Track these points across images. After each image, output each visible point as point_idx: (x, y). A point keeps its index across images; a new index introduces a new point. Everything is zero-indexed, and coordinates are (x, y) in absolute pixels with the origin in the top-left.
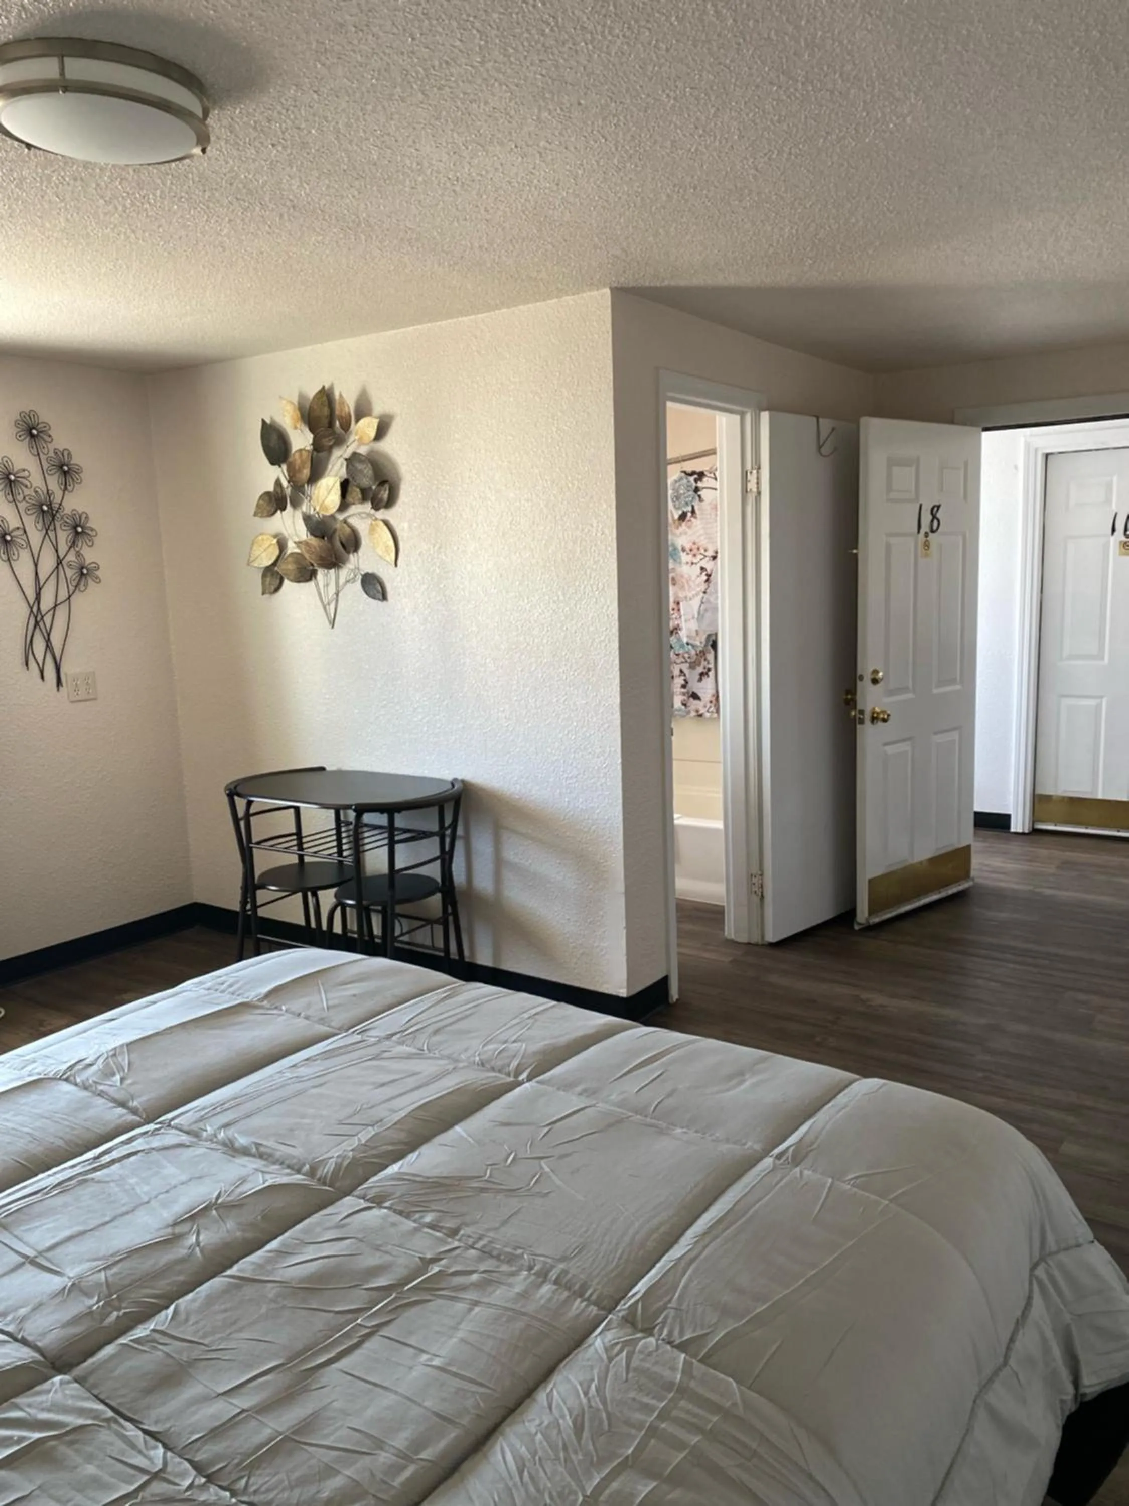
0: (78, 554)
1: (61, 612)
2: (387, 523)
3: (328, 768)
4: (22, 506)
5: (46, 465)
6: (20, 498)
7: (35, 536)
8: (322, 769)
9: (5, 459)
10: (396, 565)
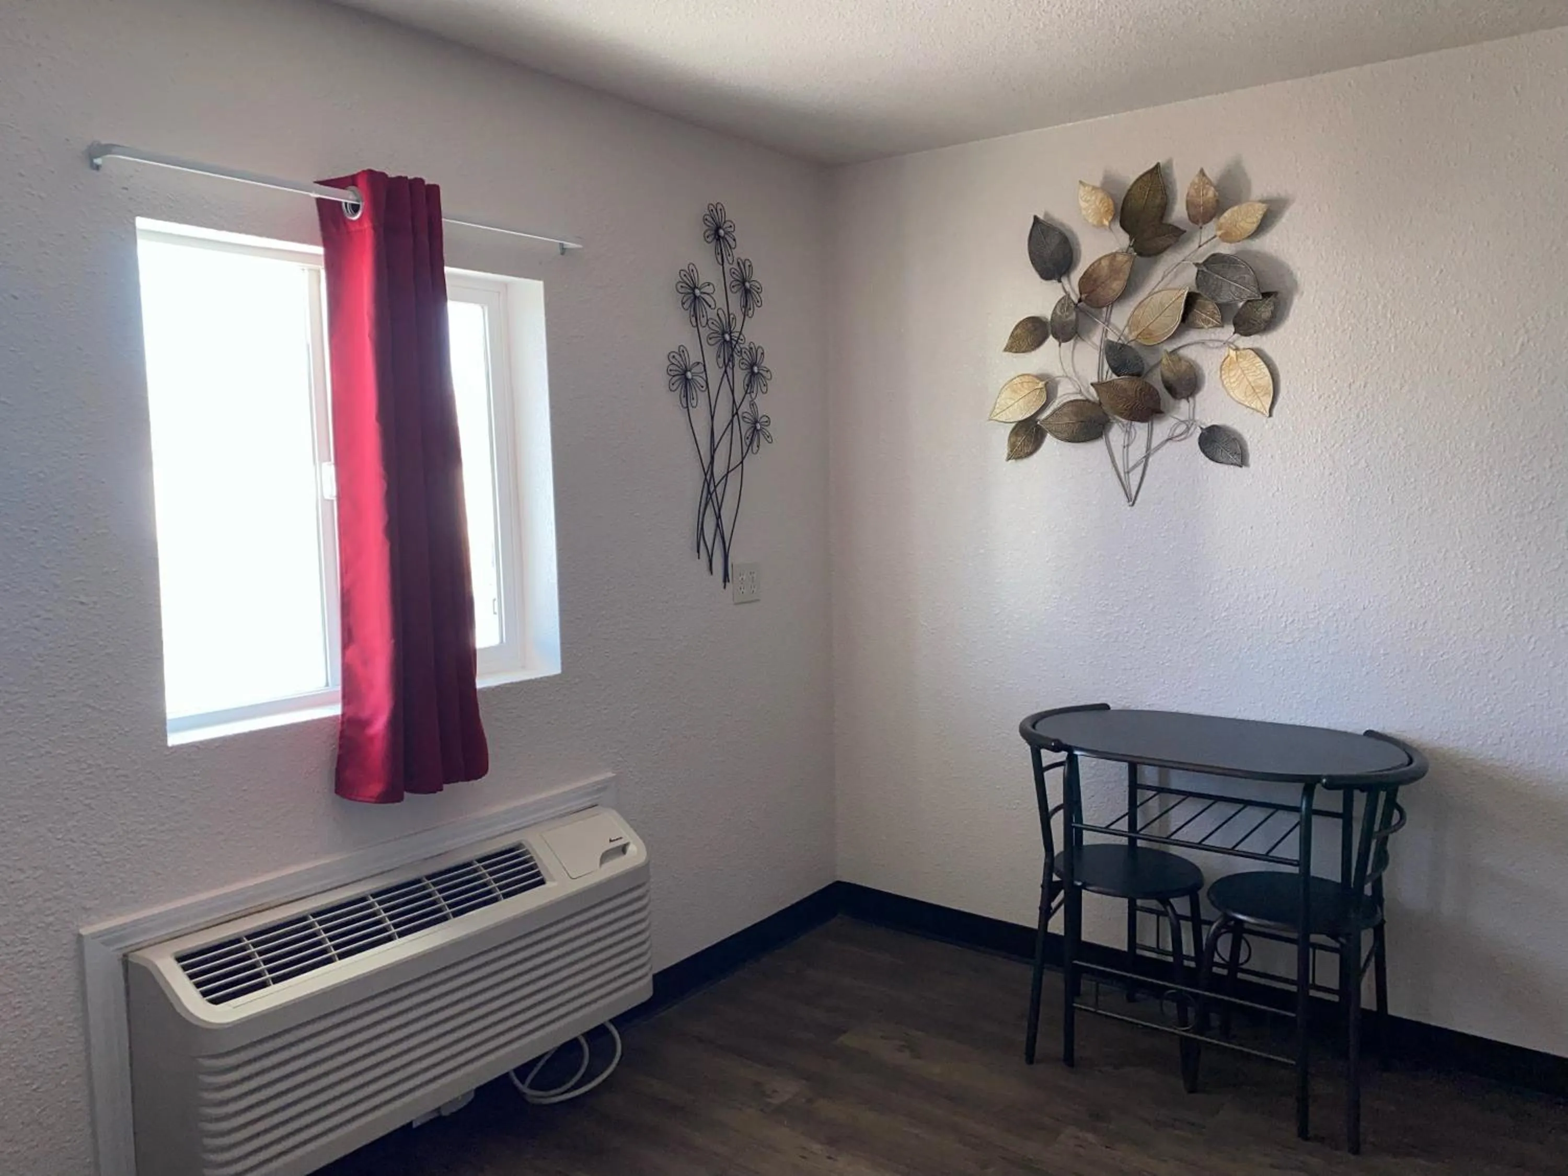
0: (752, 404)
1: (734, 478)
2: (1259, 353)
3: (1112, 706)
4: (705, 332)
5: (729, 279)
6: (704, 321)
7: (714, 373)
8: (1105, 707)
9: (691, 267)
10: (1270, 415)
